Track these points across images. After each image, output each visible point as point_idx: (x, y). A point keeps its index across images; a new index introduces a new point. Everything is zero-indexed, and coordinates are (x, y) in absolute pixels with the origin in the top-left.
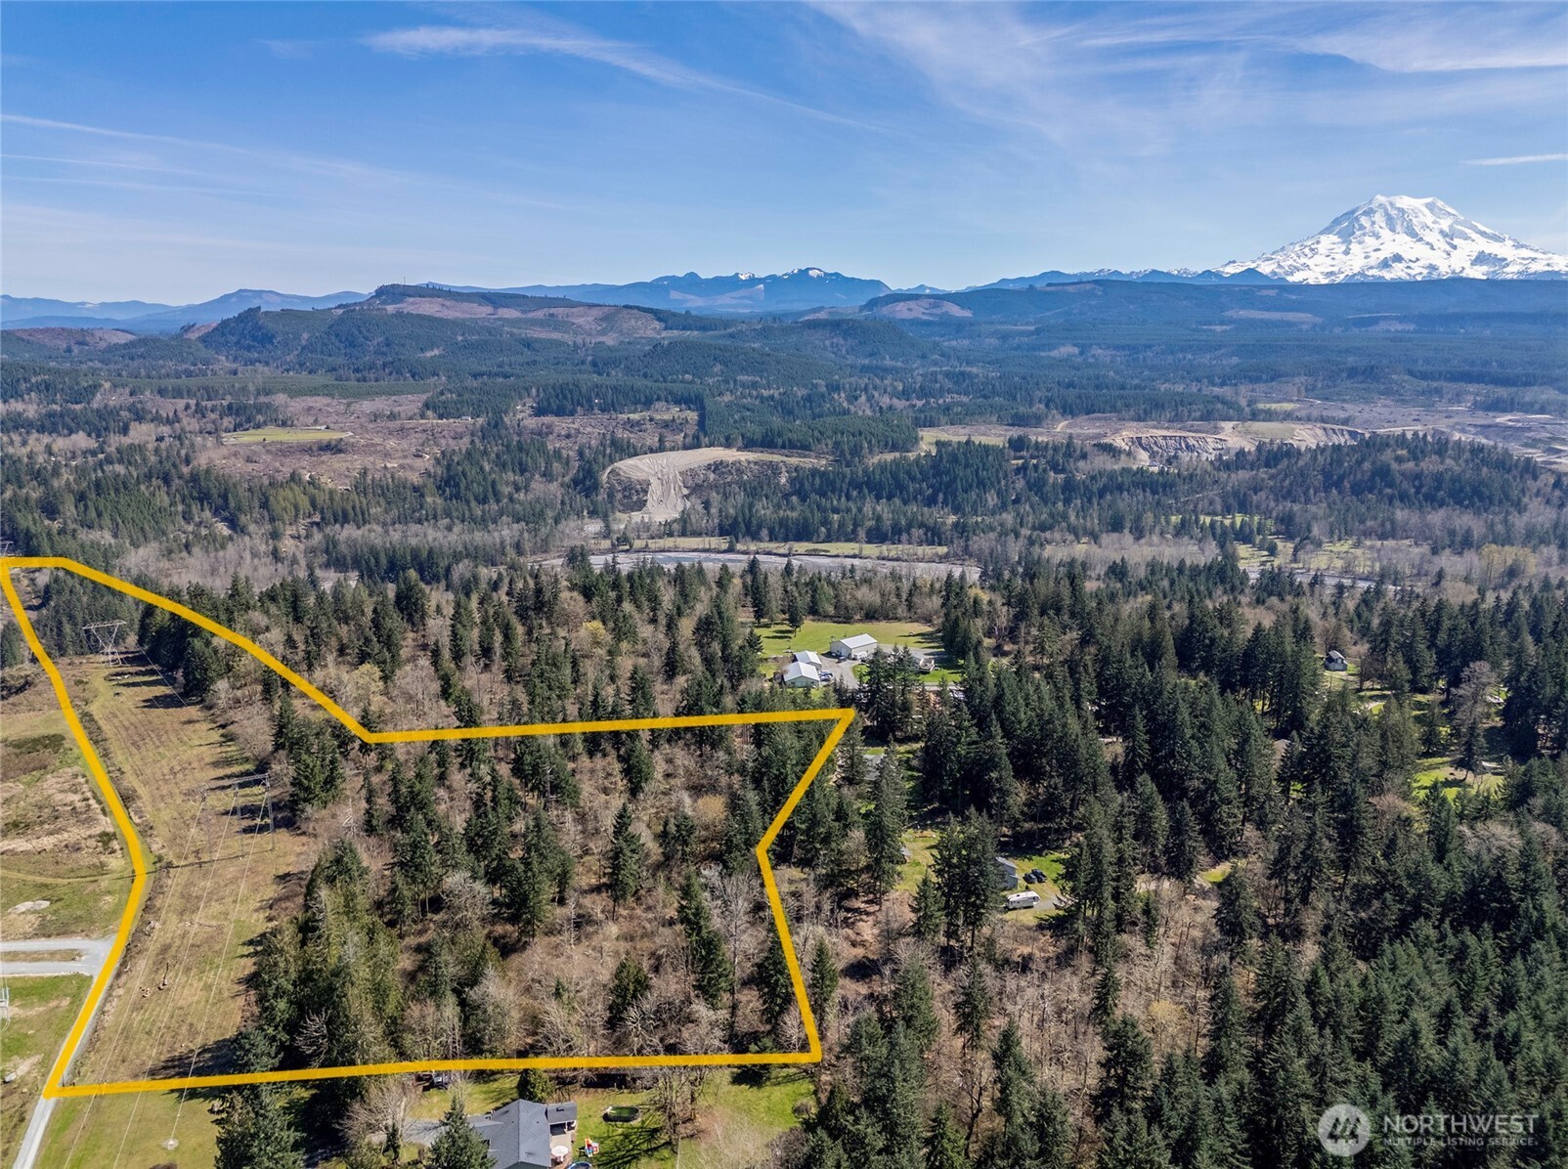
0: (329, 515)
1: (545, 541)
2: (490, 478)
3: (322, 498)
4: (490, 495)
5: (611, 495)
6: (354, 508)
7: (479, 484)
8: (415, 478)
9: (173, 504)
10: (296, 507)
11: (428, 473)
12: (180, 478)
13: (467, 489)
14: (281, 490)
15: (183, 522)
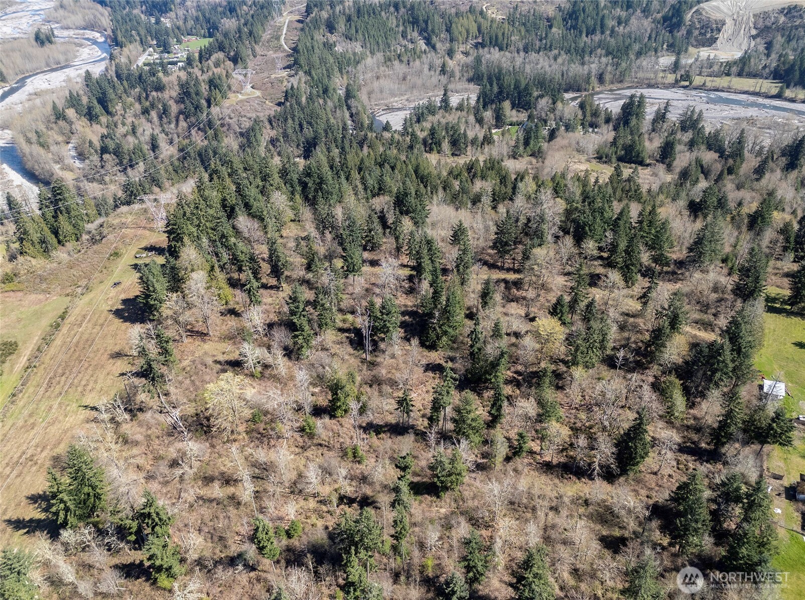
0: (487, 39)
1: (622, 74)
2: (601, 15)
3: (485, 25)
4: (598, 27)
5: (689, 33)
6: (503, 34)
7: (592, 18)
8: (550, 11)
9: (397, 26)
10: (468, 32)
11: (559, 8)
12: (404, 7)
13: (583, 22)
14: (461, 18)
15: (401, 39)
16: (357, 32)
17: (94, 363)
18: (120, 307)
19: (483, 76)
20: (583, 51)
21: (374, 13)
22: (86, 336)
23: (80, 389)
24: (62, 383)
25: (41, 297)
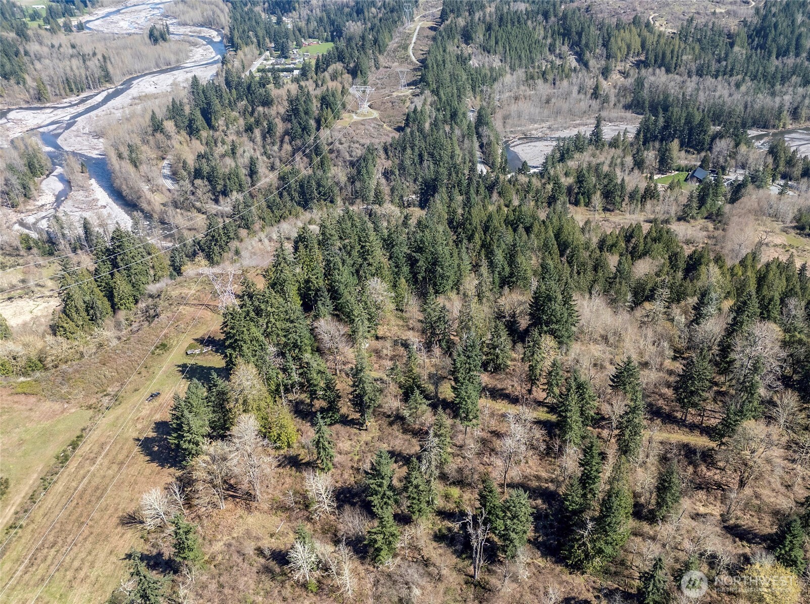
0: (652, 57)
2: (797, 33)
3: (651, 39)
4: (792, 48)
6: (672, 52)
7: (786, 37)
8: (733, 25)
9: (545, 38)
10: (629, 47)
11: (744, 23)
12: (555, 16)
13: (774, 40)
14: (622, 31)
15: (548, 53)
16: (497, 43)
17: (96, 530)
18: (152, 434)
19: (644, 103)
20: (774, 77)
21: (519, 22)
22: (97, 480)
23: (69, 575)
24: (50, 559)
25: (57, 406)
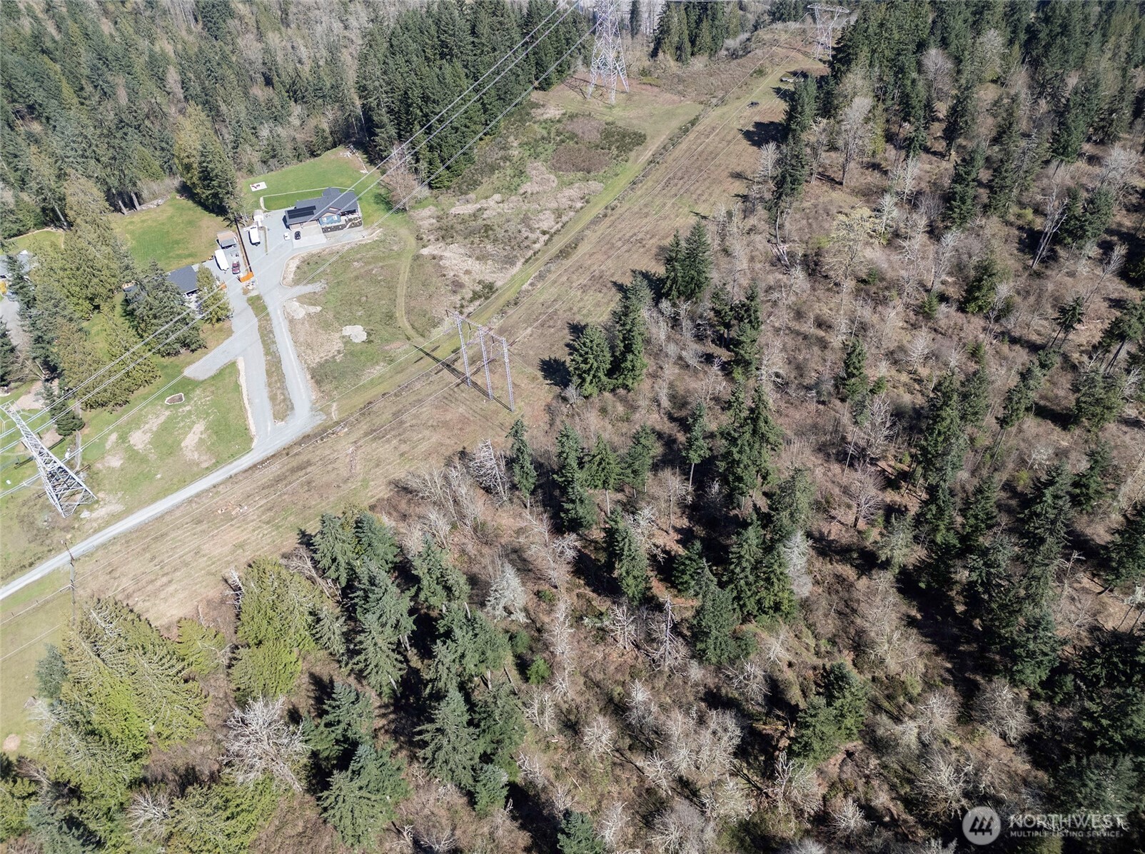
17: (713, 176)
18: (752, 129)
22: (711, 148)
23: (694, 196)
24: (679, 186)
25: (676, 98)
